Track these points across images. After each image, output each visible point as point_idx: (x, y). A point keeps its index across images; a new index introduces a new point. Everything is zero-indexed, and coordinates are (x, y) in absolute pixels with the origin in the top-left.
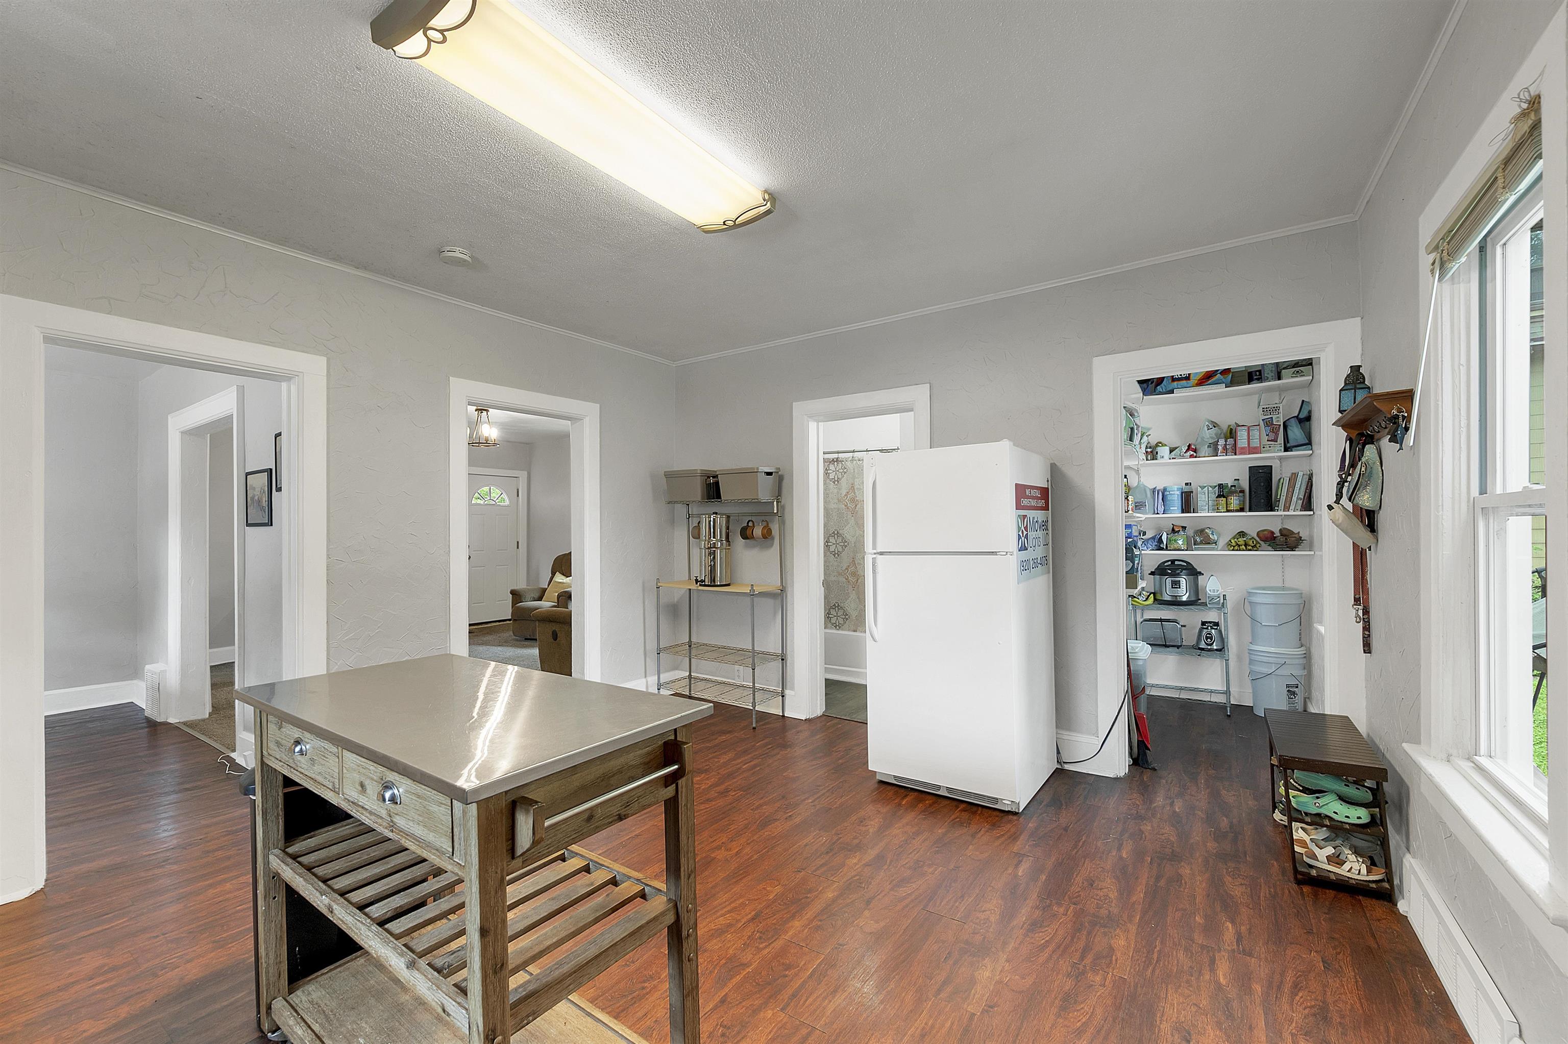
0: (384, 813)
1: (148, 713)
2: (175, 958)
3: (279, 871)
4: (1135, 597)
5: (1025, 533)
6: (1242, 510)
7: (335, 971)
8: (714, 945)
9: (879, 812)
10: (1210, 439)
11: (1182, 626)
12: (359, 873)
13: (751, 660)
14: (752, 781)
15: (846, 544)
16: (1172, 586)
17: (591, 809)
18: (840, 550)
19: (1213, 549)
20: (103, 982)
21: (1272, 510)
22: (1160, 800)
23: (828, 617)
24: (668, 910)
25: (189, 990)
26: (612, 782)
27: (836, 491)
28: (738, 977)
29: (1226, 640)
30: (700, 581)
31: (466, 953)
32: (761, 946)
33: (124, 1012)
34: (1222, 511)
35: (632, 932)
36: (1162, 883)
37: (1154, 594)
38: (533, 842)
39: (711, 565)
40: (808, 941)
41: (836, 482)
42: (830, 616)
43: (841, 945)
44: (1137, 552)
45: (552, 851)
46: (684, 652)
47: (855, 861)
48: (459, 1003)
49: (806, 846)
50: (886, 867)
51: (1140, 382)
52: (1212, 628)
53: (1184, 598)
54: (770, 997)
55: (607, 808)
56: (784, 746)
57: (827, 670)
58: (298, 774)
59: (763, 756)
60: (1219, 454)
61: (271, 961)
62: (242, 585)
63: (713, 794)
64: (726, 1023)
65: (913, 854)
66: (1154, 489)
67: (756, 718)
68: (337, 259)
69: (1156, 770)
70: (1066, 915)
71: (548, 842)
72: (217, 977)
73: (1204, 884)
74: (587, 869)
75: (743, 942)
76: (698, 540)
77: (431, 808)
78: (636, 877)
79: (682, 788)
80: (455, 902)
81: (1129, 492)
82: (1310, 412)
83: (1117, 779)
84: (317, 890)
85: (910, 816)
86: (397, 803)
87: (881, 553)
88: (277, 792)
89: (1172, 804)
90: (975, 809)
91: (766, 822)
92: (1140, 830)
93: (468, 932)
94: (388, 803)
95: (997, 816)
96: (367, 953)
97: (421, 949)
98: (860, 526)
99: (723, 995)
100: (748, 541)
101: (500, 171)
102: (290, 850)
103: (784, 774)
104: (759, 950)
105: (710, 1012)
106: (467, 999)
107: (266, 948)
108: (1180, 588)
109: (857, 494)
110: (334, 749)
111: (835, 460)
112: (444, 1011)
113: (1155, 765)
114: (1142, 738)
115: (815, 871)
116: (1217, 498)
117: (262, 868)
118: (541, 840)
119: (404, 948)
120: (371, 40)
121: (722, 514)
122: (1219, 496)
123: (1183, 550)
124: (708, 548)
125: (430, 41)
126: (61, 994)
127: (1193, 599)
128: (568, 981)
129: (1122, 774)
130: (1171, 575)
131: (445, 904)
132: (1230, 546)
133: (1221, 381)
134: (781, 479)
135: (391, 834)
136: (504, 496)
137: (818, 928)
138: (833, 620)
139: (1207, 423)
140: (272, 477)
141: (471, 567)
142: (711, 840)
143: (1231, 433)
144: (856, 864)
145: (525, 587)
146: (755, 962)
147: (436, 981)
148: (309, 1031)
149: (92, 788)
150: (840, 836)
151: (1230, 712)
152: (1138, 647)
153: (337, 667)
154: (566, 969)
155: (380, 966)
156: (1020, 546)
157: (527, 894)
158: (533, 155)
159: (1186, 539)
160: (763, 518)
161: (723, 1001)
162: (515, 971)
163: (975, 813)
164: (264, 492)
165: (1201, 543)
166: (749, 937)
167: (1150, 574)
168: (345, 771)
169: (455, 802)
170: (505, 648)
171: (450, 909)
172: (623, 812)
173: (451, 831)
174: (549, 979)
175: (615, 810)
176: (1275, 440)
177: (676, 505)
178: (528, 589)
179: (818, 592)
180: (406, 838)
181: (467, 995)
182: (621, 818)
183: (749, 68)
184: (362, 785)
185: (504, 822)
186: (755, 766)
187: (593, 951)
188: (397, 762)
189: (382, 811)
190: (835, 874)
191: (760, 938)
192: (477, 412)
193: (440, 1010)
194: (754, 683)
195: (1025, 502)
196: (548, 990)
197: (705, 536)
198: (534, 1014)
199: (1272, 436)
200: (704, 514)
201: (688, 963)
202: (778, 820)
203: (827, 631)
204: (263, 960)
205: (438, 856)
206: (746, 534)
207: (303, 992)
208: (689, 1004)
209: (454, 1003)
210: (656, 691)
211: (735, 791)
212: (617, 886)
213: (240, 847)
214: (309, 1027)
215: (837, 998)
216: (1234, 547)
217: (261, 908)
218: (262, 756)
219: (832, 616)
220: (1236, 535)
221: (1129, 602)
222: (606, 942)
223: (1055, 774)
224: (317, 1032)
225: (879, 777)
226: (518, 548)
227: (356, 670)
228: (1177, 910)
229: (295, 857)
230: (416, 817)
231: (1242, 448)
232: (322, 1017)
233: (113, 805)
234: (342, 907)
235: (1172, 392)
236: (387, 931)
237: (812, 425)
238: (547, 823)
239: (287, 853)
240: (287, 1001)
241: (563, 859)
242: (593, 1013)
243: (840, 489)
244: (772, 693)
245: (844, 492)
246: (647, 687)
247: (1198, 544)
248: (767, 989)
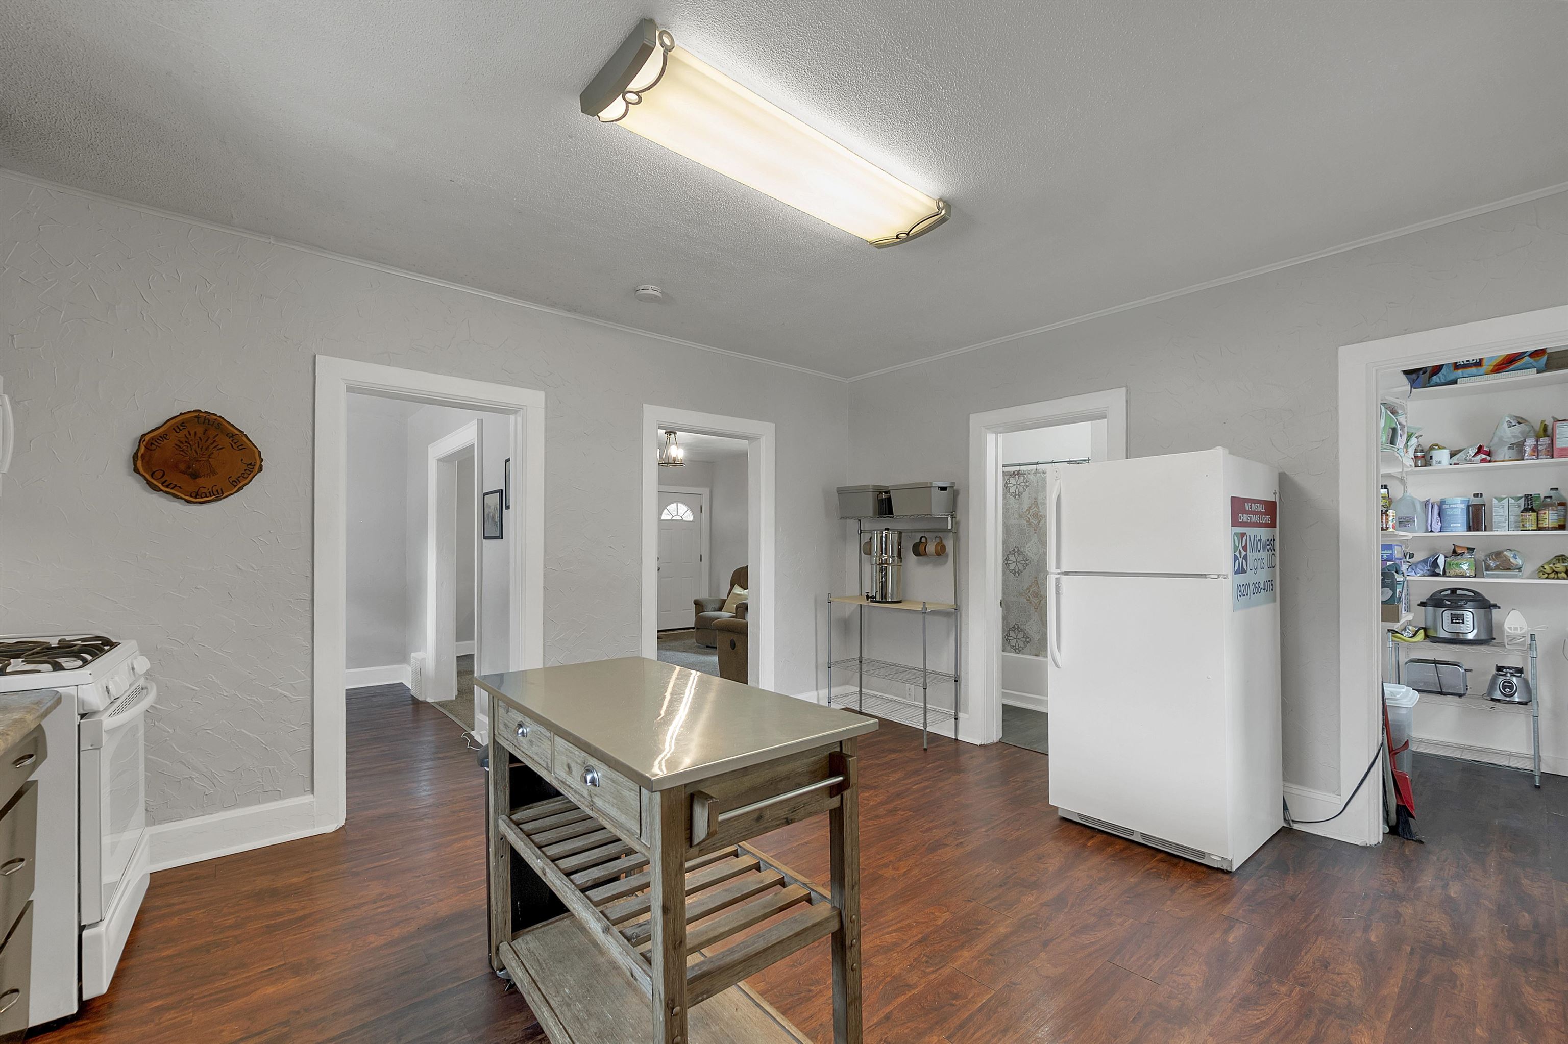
0: (586, 793)
1: (413, 692)
2: (431, 895)
3: (506, 834)
4: (1397, 632)
5: (1243, 553)
6: (1562, 528)
7: (547, 927)
8: (879, 961)
9: (1060, 850)
10: (1513, 439)
11: (1465, 670)
12: (566, 843)
13: (922, 679)
14: (922, 802)
15: (1027, 562)
16: (1452, 620)
17: (761, 809)
18: (1021, 568)
19: (1515, 576)
20: (382, 907)
22: (1427, 879)
23: (1006, 639)
24: (832, 917)
25: (439, 924)
26: (779, 786)
27: (1016, 506)
28: (903, 996)
29: (1534, 692)
30: (871, 597)
31: (650, 928)
32: (928, 970)
33: (397, 932)
34: (1530, 528)
35: (798, 932)
36: (1427, 980)
37: (1425, 629)
38: (708, 833)
39: (882, 581)
40: (978, 974)
41: (1017, 497)
42: (1009, 638)
43: (1013, 984)
44: (1399, 578)
45: (725, 844)
46: (854, 667)
47: (1031, 899)
48: (644, 971)
49: (977, 876)
50: (1066, 910)
51: (1406, 373)
52: (1512, 675)
53: (1471, 636)
54: (937, 1023)
55: (776, 811)
56: (958, 770)
57: (1004, 695)
58: (520, 752)
59: (933, 779)
60: (1526, 457)
61: (500, 910)
62: (480, 589)
63: (881, 811)
64: (889, 1040)
65: (1099, 900)
66: (1427, 501)
67: (928, 739)
68: (553, 305)
69: (1422, 843)
70: (1290, 996)
71: (722, 836)
72: (459, 917)
73: (1491, 991)
74: (757, 867)
75: (909, 964)
76: (869, 556)
77: (623, 793)
78: (802, 881)
79: (847, 800)
80: (643, 881)
81: (1390, 505)
83: (1365, 848)
84: (534, 854)
85: (1096, 860)
86: (596, 785)
87: (1066, 573)
88: (505, 766)
89: (1445, 886)
90: (1176, 861)
91: (937, 846)
92: (1397, 912)
93: (652, 908)
94: (589, 784)
95: (1203, 872)
96: (573, 915)
97: (614, 918)
98: (1043, 543)
99: (887, 1012)
100: (920, 558)
101: (687, 211)
102: (514, 817)
103: (956, 800)
104: (925, 974)
105: (874, 1027)
106: (651, 968)
107: (496, 898)
108: (1463, 623)
109: (1040, 509)
110: (548, 734)
111: (1016, 473)
112: (632, 975)
113: (1422, 837)
114: (1403, 802)
115: (987, 903)
116: (1522, 512)
117: (493, 830)
118: (715, 833)
119: (600, 914)
120: (580, 110)
121: (894, 530)
122: (1526, 510)
123: (1469, 577)
124: (880, 564)
125: (627, 103)
126: (355, 910)
127: (1483, 637)
128: (739, 968)
129: (1373, 842)
130: (1449, 607)
131: (634, 881)
132: (1542, 573)
133: (1530, 365)
134: (956, 494)
135: (591, 812)
136: (689, 512)
137: (988, 962)
138: (1013, 643)
139: (1508, 419)
140: (502, 494)
141: (660, 578)
142: (879, 857)
143: (1546, 431)
144: (1032, 902)
145: (708, 597)
146: (921, 985)
147: (626, 948)
148: (527, 974)
149: (375, 750)
150: (1015, 870)
151: (1541, 782)
152: (1400, 693)
153: (550, 663)
154: (737, 956)
155: (583, 929)
156: (1236, 568)
157: (704, 882)
158: (716, 193)
159: (1473, 562)
160: (937, 534)
161: (887, 1018)
162: (693, 950)
163: (1175, 865)
164: (497, 509)
165: (1497, 568)
166: (916, 959)
167: (1419, 605)
168: (556, 753)
169: (643, 789)
170: (690, 654)
171: (639, 886)
172: (790, 816)
173: (639, 815)
174: (722, 963)
175: (783, 813)
177: (848, 520)
178: (710, 600)
179: (996, 613)
180: (603, 817)
181: (651, 965)
182: (788, 822)
183: (923, 78)
184: (569, 767)
185: (683, 813)
186: (926, 788)
187: (761, 945)
188: (596, 749)
189: (584, 791)
190: (1008, 909)
191: (927, 962)
192: (666, 435)
193: (629, 974)
194: (925, 704)
195: (1244, 518)
196: (720, 973)
197: (877, 553)
198: (708, 992)
200: (875, 530)
201: (851, 972)
202: (948, 845)
203: (1005, 654)
204: (493, 908)
205: (628, 836)
206: (918, 550)
207: (523, 940)
208: (852, 1012)
209: (640, 970)
210: (827, 704)
211: (904, 811)
212: (784, 887)
213: (477, 811)
214: (527, 970)
215: (1007, 1037)
216: (1549, 574)
217: (492, 864)
218: (494, 734)
219: (1011, 638)
220: (1552, 559)
221: (1388, 638)
222: (774, 938)
223: (1280, 834)
224: (533, 977)
225: (1061, 814)
226: (701, 560)
227: (564, 666)
228: (1447, 1016)
229: (518, 824)
230: (611, 799)
231: (1563, 449)
232: (537, 964)
233: (389, 765)
234: (553, 871)
235: (1455, 382)
236: (587, 897)
237: (991, 438)
238: (721, 818)
239: (511, 820)
240: (510, 945)
241: (736, 854)
242: (762, 1005)
243: (1021, 504)
244: (945, 715)
245: (1026, 507)
246: (818, 700)
247: (1492, 570)
248: (933, 1015)
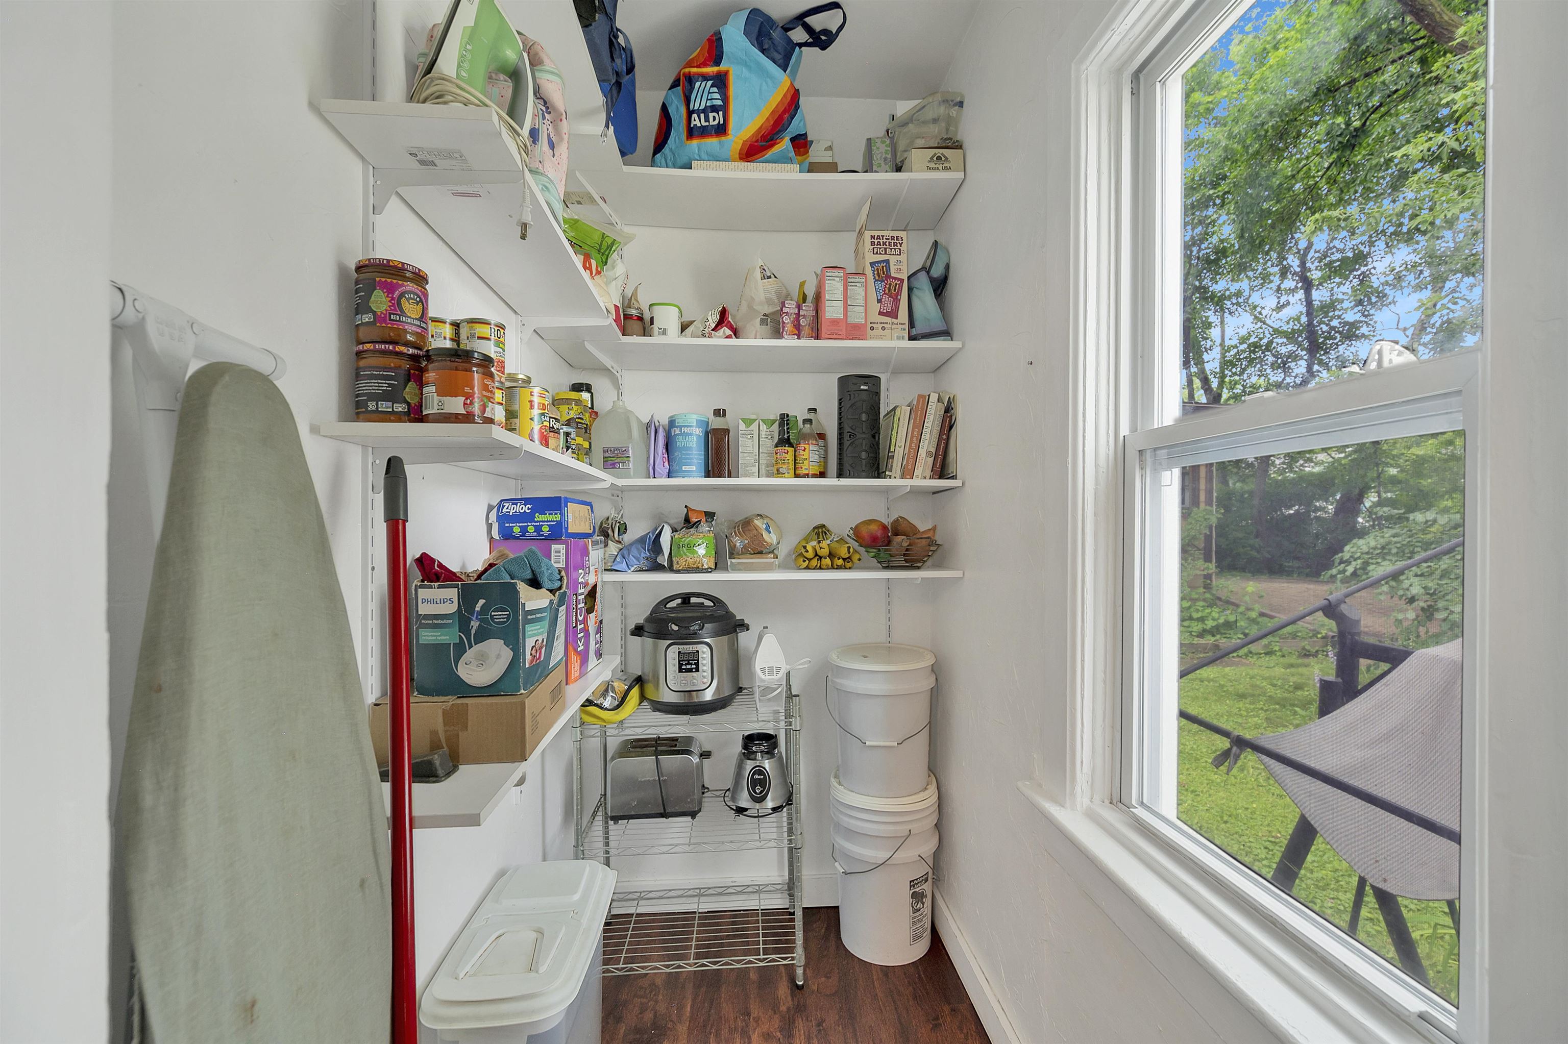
4: (592, 703)
6: (822, 475)
10: (766, 307)
11: (702, 757)
16: (680, 665)
19: (768, 568)
21: (879, 475)
34: (786, 474)
37: (639, 680)
52: (764, 758)
53: (708, 695)
60: (785, 335)
66: (649, 421)
82: (947, 267)
108: (697, 670)
116: (776, 446)
122: (780, 442)
123: (707, 570)
127: (726, 692)
130: (678, 637)
132: (803, 559)
151: (806, 979)
159: (712, 542)
165: (745, 551)
167: (631, 632)
176: (893, 314)
199: (888, 305)
216: (810, 560)
220: (811, 534)
231: (835, 322)
235: (689, 163)
247: (738, 555)
